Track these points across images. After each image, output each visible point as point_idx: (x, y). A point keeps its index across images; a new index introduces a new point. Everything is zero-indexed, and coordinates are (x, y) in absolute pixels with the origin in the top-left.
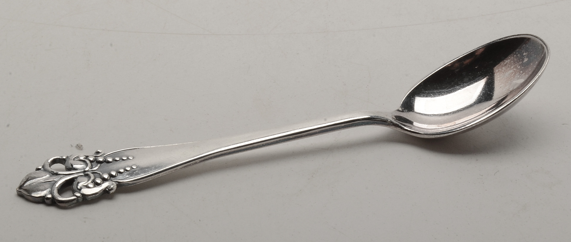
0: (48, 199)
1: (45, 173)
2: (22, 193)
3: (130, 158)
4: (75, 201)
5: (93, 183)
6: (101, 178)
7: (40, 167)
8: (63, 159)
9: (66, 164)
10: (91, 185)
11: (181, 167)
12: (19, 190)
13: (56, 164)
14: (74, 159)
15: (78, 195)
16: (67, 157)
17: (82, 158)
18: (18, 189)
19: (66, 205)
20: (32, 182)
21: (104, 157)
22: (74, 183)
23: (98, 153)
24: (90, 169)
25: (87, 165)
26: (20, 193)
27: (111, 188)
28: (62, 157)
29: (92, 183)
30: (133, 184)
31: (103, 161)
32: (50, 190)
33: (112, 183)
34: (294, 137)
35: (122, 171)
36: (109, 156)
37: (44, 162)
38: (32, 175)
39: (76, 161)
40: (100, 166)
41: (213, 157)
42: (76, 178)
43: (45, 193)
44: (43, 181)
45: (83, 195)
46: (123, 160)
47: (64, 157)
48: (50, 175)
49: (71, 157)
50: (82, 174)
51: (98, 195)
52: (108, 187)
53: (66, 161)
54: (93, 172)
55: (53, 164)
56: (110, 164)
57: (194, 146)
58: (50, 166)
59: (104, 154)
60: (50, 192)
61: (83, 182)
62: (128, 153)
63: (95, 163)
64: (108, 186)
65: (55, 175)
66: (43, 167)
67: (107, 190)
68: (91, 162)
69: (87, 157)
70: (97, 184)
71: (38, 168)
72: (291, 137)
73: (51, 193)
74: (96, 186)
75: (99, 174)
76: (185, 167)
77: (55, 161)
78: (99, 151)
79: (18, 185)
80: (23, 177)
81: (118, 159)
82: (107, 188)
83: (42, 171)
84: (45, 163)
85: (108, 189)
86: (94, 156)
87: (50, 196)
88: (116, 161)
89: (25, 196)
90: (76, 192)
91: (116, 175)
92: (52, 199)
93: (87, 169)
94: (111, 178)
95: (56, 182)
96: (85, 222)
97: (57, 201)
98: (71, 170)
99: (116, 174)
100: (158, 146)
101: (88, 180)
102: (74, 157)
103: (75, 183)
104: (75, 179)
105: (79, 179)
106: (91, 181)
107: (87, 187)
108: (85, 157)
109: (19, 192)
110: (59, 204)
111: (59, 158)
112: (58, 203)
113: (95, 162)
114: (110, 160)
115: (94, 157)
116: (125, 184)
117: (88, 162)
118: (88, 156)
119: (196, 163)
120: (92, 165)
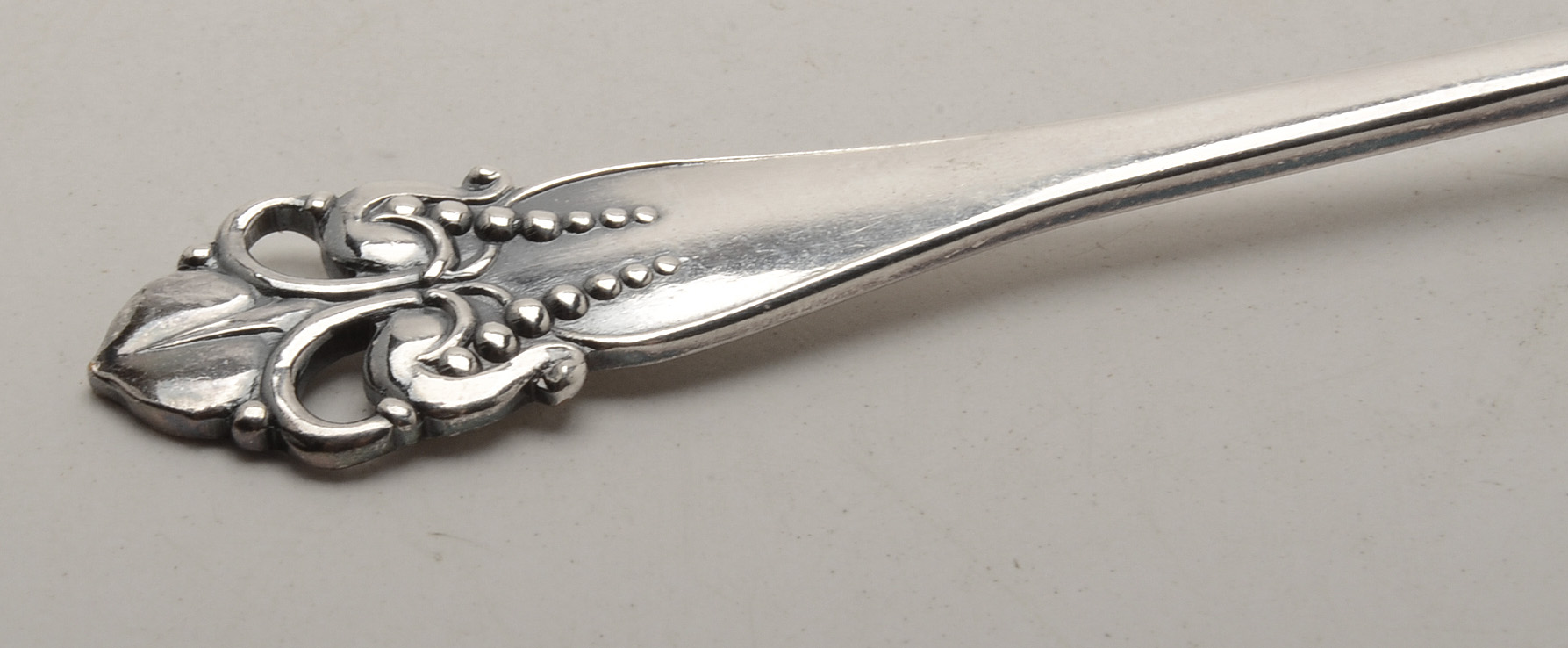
0: (247, 425)
1: (226, 284)
2: (118, 390)
3: (641, 216)
4: (383, 444)
5: (471, 346)
6: (507, 323)
7: (202, 253)
8: (313, 209)
9: (325, 237)
10: (460, 361)
11: (897, 272)
12: (103, 374)
13: (277, 233)
14: (366, 217)
15: (398, 409)
16: (334, 203)
17: (406, 211)
18: (95, 369)
19: (340, 461)
20: (168, 332)
21: (510, 207)
22: (375, 342)
23: (480, 181)
24: (448, 272)
25: (432, 248)
26: (108, 386)
27: (559, 378)
28: (307, 198)
29: (464, 352)
30: (665, 354)
31: (511, 231)
32: (259, 379)
33: (565, 349)
34: (1438, 124)
35: (607, 283)
36: (540, 199)
37: (219, 224)
38: (163, 295)
39: (375, 227)
40: (498, 251)
41: (1048, 219)
42: (384, 315)
43: (235, 397)
44: (222, 326)
45: (422, 409)
46: (610, 225)
47: (318, 204)
48: (252, 295)
49: (353, 203)
50: (411, 297)
51: (495, 410)
52: (545, 371)
53: (325, 222)
54: (467, 285)
55: (262, 236)
56: (544, 243)
57: (951, 161)
58: (248, 245)
59: (512, 191)
60: (256, 392)
61: (418, 342)
62: (630, 190)
63: (469, 240)
64: (546, 365)
65: (279, 298)
66: (216, 249)
67: (541, 384)
68: (452, 230)
69: (429, 206)
70: (490, 356)
71: (189, 254)
72: (1425, 124)
73: (262, 392)
74: (486, 363)
75: (498, 298)
76: (916, 268)
77: (271, 221)
78: (483, 172)
79: (96, 346)
80: (119, 305)
81: (583, 220)
82: (538, 373)
83: (215, 276)
84: (225, 232)
85: (547, 382)
86: (464, 199)
87: (255, 412)
88: (575, 228)
89: (133, 404)
90: (386, 394)
91: (581, 309)
92: (269, 432)
93: (434, 271)
94: (558, 323)
95: (284, 336)
96: (438, 558)
97: (295, 440)
98: (352, 275)
99: (578, 298)
100: (776, 156)
101: (447, 334)
102: (366, 206)
103: (379, 343)
104: (378, 325)
105: (399, 324)
106: (459, 336)
107: (442, 368)
108: (420, 204)
109: (102, 382)
110: (304, 456)
111: (294, 207)
112: (297, 451)
113: (471, 231)
114: (545, 222)
115: (465, 207)
116: (630, 353)
117: (437, 233)
118: (439, 200)
119: (969, 249)
120: (457, 252)
